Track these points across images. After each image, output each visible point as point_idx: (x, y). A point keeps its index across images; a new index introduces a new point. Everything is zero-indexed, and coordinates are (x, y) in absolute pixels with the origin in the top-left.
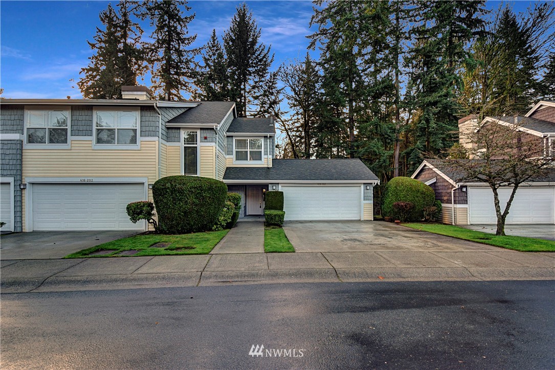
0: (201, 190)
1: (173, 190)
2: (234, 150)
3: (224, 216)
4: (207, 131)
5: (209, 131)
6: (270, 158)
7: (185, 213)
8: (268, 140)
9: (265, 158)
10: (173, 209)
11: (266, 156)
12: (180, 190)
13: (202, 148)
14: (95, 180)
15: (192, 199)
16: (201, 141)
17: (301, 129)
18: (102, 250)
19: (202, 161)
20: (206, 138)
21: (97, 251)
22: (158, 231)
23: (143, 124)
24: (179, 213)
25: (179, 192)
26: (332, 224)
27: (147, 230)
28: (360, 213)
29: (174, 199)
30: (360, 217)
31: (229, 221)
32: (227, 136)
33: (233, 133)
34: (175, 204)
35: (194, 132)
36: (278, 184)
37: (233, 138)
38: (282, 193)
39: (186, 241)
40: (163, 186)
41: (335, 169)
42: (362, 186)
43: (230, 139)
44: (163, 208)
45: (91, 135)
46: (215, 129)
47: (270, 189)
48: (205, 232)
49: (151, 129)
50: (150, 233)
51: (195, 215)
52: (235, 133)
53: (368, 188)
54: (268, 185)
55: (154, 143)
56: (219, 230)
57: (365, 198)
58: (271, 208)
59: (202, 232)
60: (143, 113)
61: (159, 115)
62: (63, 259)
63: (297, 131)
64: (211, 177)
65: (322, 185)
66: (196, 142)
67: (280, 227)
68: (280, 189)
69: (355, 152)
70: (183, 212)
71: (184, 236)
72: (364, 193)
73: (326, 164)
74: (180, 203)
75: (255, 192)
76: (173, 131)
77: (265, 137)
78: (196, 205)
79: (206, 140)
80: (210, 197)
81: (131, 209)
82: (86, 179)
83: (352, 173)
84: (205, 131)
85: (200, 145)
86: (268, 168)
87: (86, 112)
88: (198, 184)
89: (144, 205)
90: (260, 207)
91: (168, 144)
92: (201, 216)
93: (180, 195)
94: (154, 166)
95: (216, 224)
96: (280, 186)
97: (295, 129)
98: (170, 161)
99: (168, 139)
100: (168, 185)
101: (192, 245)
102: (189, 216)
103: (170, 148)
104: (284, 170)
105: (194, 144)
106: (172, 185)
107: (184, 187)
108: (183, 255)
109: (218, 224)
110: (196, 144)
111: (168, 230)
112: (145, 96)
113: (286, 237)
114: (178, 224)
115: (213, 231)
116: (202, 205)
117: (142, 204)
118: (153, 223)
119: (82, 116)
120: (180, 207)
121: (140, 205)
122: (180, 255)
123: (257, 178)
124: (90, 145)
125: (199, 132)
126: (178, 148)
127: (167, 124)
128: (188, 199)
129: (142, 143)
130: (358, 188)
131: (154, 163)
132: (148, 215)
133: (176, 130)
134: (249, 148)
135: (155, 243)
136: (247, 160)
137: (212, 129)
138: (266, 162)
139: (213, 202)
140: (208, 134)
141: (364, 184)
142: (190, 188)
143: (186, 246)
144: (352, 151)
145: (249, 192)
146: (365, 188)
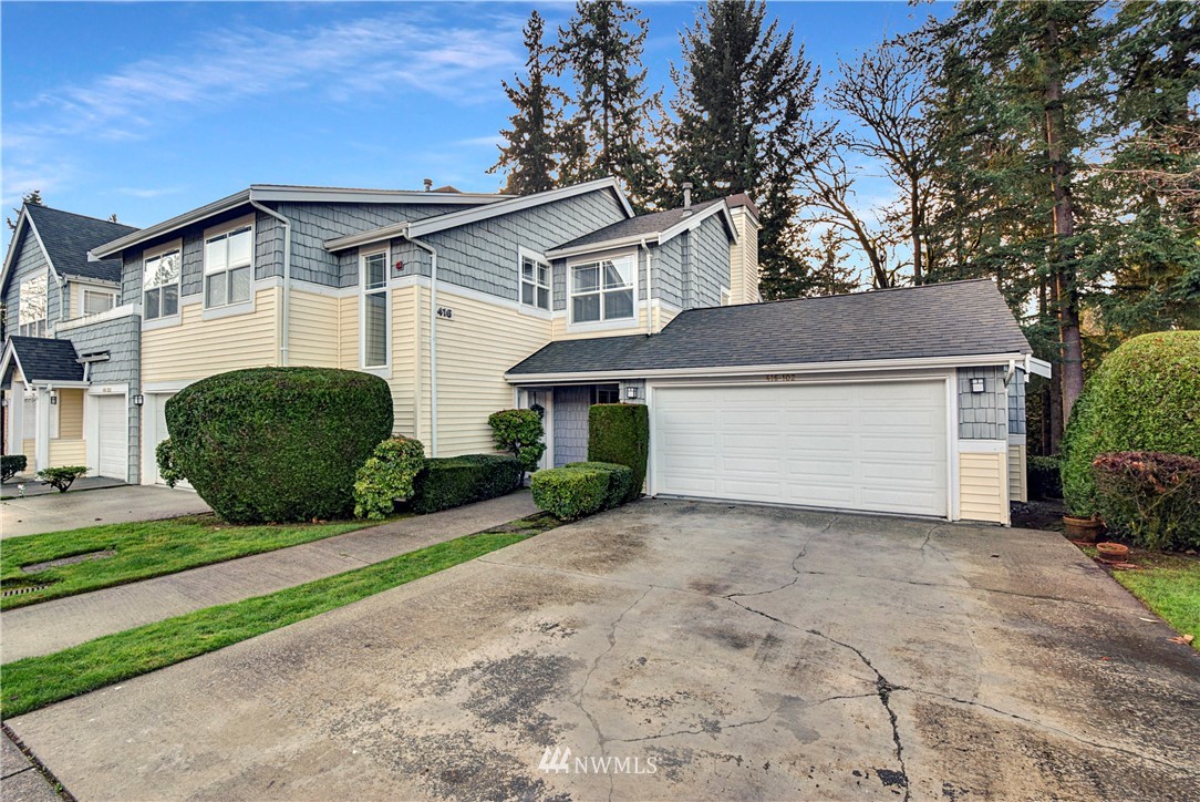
2: (570, 296)
4: (402, 248)
5: (407, 247)
6: (654, 308)
7: (211, 469)
8: (649, 255)
9: (641, 310)
11: (644, 304)
13: (395, 293)
15: (212, 432)
16: (392, 277)
19: (395, 327)
20: (400, 266)
23: (260, 250)
32: (551, 262)
33: (561, 252)
34: (184, 445)
35: (381, 256)
36: (644, 380)
37: (567, 264)
42: (952, 381)
43: (559, 268)
45: (201, 292)
46: (406, 237)
47: (623, 398)
49: (268, 259)
52: (565, 251)
53: (978, 387)
54: (617, 385)
55: (272, 291)
57: (968, 428)
60: (260, 224)
61: (282, 222)
65: (782, 383)
66: (386, 279)
68: (644, 397)
72: (960, 409)
76: (349, 259)
78: (232, 449)
79: (401, 273)
84: (399, 249)
85: (391, 287)
86: (646, 336)
91: (340, 293)
94: (272, 348)
96: (649, 387)
99: (339, 280)
103: (343, 302)
105: (382, 286)
110: (385, 285)
116: (253, 451)
119: (193, 253)
125: (388, 253)
126: (356, 299)
129: (258, 295)
130: (932, 389)
131: (272, 340)
133: (353, 257)
134: (596, 292)
136: (598, 318)
138: (646, 319)
140: (404, 254)
141: (959, 370)
146: (967, 389)
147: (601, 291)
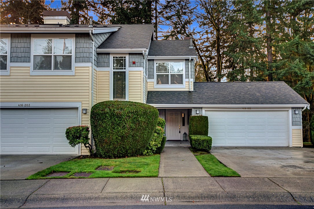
0: (138, 115)
1: (113, 115)
2: (155, 74)
3: (155, 141)
4: (135, 56)
5: (138, 56)
6: (191, 82)
7: (122, 137)
8: (190, 63)
9: (186, 82)
10: (111, 133)
11: (187, 80)
12: (119, 115)
13: (131, 73)
14: (33, 105)
15: (129, 124)
16: (130, 66)
17: (210, 49)
18: (54, 172)
19: (130, 86)
20: (134, 63)
21: (51, 173)
22: (94, 156)
23: (78, 51)
24: (117, 138)
25: (117, 117)
26: (260, 150)
27: (80, 155)
28: (288, 139)
29: (113, 123)
30: (289, 143)
31: (159, 145)
32: (148, 60)
33: (155, 57)
34: (114, 128)
35: (123, 57)
36: (202, 108)
37: (155, 61)
38: (206, 118)
39: (127, 165)
40: (102, 111)
41: (259, 92)
42: (290, 111)
43: (151, 62)
44: (101, 133)
45: (29, 62)
46: (143, 54)
47: (193, 114)
48: (137, 156)
49: (85, 55)
50: (85, 157)
51: (130, 140)
52: (157, 57)
53: (297, 113)
54: (192, 109)
55: (87, 68)
56: (149, 155)
57: (294, 123)
58: (196, 133)
59: (135, 156)
60: (78, 40)
61: (93, 41)
62: (27, 180)
63: (207, 51)
64: (140, 101)
65: (247, 110)
66: (125, 66)
67: (208, 152)
68: (204, 113)
69: (274, 73)
70: (120, 137)
71: (121, 160)
72: (292, 118)
73: (249, 87)
74: (118, 128)
75: (174, 117)
76: (103, 56)
77: (187, 60)
78: (133, 130)
79: (134, 65)
80: (145, 122)
81: (71, 133)
82: (24, 104)
83: (279, 96)
84: (133, 56)
85: (129, 70)
86: (190, 92)
87: (25, 40)
88: (133, 109)
89: (83, 129)
90: (180, 132)
91: (98, 69)
92: (136, 140)
93: (119, 120)
94: (88, 91)
95: (148, 149)
96: (203, 110)
97: (205, 49)
98: (99, 86)
99: (98, 64)
100: (107, 110)
101: (136, 169)
102: (125, 141)
103: (99, 73)
104: (206, 94)
105: (123, 69)
106: (110, 110)
107: (122, 112)
108: (134, 177)
109: (149, 149)
110: (125, 69)
111: (104, 154)
112: (66, 20)
113: (221, 163)
114: (115, 148)
115: (144, 155)
116: (137, 130)
117: (81, 128)
118: (89, 147)
119: (21, 43)
120: (118, 132)
121: (79, 129)
122: (132, 177)
123: (180, 102)
124: (28, 71)
125: (127, 57)
126: (108, 73)
127: (98, 50)
128: (126, 124)
129: (77, 69)
130: (286, 112)
131: (88, 88)
132: (86, 139)
133: (106, 56)
134: (168, 73)
135: (99, 167)
136: (168, 83)
137: (142, 54)
138: (188, 85)
139: (147, 127)
140: (136, 59)
141: (292, 108)
142: (128, 113)
143: (130, 169)
144: (271, 72)
145: (169, 117)
146: (294, 113)
147: (170, 73)
